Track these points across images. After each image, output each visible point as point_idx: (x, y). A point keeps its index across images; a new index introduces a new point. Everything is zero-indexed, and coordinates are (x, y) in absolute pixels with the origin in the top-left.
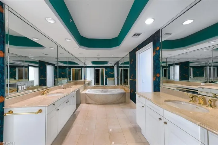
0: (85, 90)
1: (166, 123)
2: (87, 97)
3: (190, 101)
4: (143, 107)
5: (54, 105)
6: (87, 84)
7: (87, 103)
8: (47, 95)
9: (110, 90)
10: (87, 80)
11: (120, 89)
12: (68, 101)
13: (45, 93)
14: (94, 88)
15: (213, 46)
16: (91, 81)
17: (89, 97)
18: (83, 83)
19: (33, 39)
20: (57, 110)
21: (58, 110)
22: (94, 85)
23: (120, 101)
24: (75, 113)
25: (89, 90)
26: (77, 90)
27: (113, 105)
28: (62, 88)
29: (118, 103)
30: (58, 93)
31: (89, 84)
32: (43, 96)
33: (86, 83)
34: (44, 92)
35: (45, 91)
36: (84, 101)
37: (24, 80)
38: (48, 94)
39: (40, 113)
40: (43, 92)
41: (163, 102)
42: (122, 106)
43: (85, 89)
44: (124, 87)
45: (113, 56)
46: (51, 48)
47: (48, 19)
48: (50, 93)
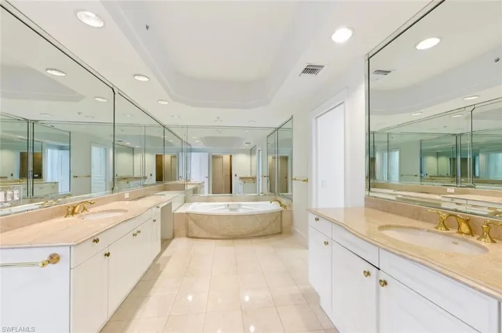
0: (186, 204)
1: (385, 283)
2: (191, 223)
3: (437, 228)
4: (326, 243)
5: (96, 241)
6: (192, 191)
7: (190, 237)
8: (81, 216)
9: (244, 205)
10: (192, 181)
11: (269, 202)
12: (139, 232)
13: (76, 210)
14: (208, 200)
15: (473, 107)
16: (201, 185)
17: (195, 222)
18: (181, 188)
19: (49, 71)
20: (105, 255)
21: (108, 255)
22: (209, 193)
23: (268, 231)
24: (157, 262)
25: (195, 204)
26: (166, 204)
27: (254, 241)
28: (126, 200)
29: (266, 236)
30: (112, 211)
31: (195, 191)
32: (70, 218)
33: (189, 187)
34: (75, 208)
35: (78, 206)
36: (183, 232)
37: (30, 180)
38: (85, 212)
39: (54, 263)
40: (70, 210)
41: (377, 229)
42: (274, 241)
43: (185, 202)
44: (279, 198)
45: (252, 124)
46: (100, 100)
47: (81, 15)
48: (91, 210)
